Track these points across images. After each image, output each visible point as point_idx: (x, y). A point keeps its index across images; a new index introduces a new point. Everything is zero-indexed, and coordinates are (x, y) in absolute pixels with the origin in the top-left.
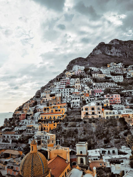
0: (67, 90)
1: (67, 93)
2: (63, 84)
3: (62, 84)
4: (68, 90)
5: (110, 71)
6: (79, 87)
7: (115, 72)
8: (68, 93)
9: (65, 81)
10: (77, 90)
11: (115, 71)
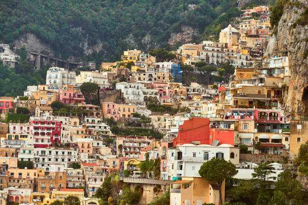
0: (63, 153)
1: (63, 160)
2: (43, 134)
3: (40, 131)
4: (66, 153)
5: (144, 93)
6: (88, 147)
7: (158, 97)
8: (66, 160)
9: (46, 125)
10: (87, 156)
11: (156, 94)
